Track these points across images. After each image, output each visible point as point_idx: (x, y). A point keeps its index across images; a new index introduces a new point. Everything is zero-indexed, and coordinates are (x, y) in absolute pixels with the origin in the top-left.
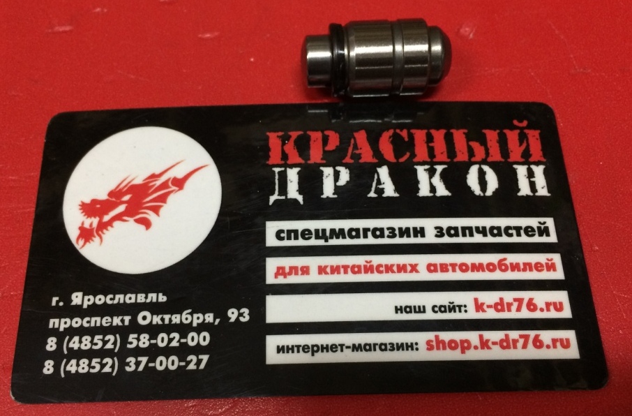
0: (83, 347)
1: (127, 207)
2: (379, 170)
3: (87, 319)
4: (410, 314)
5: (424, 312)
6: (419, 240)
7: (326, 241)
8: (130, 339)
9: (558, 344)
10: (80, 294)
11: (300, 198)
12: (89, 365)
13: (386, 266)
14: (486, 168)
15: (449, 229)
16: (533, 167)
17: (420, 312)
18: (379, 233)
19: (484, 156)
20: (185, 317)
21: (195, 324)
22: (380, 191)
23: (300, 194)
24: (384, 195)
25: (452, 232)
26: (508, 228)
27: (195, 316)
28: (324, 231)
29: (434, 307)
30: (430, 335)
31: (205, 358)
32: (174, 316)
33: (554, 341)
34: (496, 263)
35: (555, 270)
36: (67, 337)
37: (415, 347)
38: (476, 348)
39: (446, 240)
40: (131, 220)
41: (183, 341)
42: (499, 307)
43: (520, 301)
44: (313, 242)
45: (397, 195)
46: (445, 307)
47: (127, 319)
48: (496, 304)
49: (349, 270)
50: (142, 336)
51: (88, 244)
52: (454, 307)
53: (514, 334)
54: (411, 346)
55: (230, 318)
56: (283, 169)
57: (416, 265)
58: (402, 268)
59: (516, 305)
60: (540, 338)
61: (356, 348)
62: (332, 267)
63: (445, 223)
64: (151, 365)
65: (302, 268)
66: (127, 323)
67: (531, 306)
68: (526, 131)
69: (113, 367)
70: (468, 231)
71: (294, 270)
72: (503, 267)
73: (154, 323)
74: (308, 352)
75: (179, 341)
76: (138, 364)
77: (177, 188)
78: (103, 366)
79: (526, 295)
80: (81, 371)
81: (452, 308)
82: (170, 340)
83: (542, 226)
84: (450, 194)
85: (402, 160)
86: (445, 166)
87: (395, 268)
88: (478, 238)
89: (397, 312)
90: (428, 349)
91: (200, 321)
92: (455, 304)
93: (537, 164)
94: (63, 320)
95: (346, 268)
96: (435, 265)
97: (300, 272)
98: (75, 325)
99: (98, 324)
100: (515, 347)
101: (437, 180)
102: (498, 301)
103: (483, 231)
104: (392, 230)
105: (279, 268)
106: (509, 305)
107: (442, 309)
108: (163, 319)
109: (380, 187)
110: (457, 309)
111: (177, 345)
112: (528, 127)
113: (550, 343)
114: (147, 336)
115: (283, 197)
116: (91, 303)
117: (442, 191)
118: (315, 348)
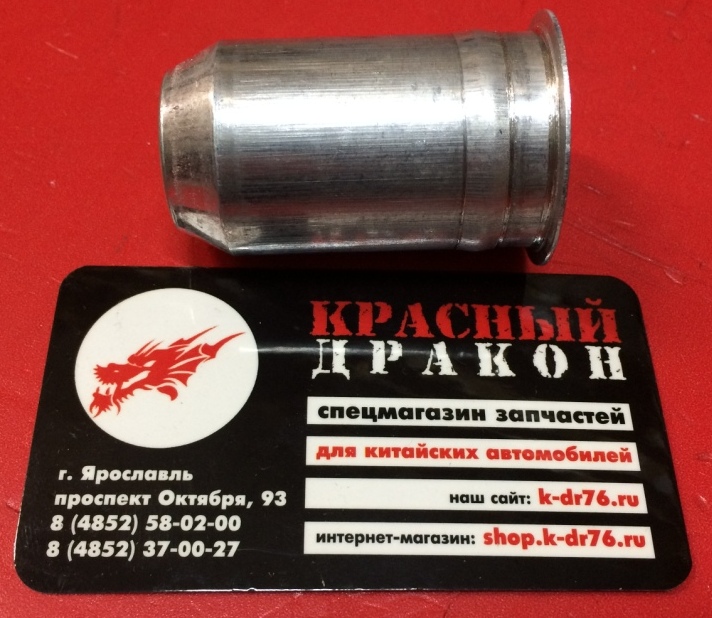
0: (95, 528)
1: (149, 374)
2: (435, 346)
3: (100, 496)
4: (466, 504)
5: (482, 502)
6: (479, 424)
7: (375, 420)
8: (150, 521)
9: (632, 542)
10: (92, 468)
11: (347, 373)
12: (101, 548)
13: (442, 450)
14: (554, 348)
15: (512, 412)
16: (607, 349)
17: (477, 502)
18: (433, 414)
19: (552, 335)
20: (213, 498)
21: (224, 507)
22: (436, 369)
23: (347, 368)
24: (441, 373)
25: (516, 416)
26: (577, 414)
27: (225, 497)
28: (372, 409)
29: (493, 497)
30: (489, 528)
31: (235, 545)
32: (201, 497)
33: (628, 539)
34: (564, 451)
35: (630, 460)
36: (76, 516)
37: (471, 540)
38: (539, 543)
39: (509, 424)
40: (154, 389)
41: (210, 524)
42: (567, 499)
43: (590, 493)
44: (360, 421)
45: (455, 374)
46: (506, 497)
47: (147, 498)
48: (563, 496)
49: (400, 453)
50: (163, 518)
51: (103, 413)
52: (516, 498)
53: (582, 530)
54: (466, 540)
55: (264, 502)
56: (328, 341)
57: (475, 450)
58: (459, 454)
59: (586, 498)
60: (612, 534)
61: (405, 539)
62: (381, 449)
63: (508, 405)
64: (173, 550)
65: (348, 449)
66: (146, 503)
67: (603, 499)
68: (600, 310)
69: (129, 551)
70: (533, 415)
71: (338, 451)
72: (572, 456)
73: (178, 503)
74: (351, 541)
75: (205, 525)
76: (158, 549)
77: (208, 357)
78: (117, 550)
79: (597, 487)
80: (91, 554)
81: (514, 499)
82: (196, 524)
83: (617, 413)
84: (514, 375)
85: (461, 336)
86: (509, 345)
87: (451, 453)
88: (544, 424)
89: (452, 501)
90: (486, 543)
91: (230, 503)
92: (518, 494)
93: (612, 345)
94: (71, 497)
95: (396, 451)
96: (496, 451)
97: (345, 454)
98: (85, 503)
99: (113, 503)
100: (583, 544)
101: (499, 359)
102: (566, 492)
103: (550, 416)
104: (449, 411)
105: (321, 449)
106: (578, 498)
107: (503, 499)
108: (187, 500)
109: (437, 364)
110: (519, 500)
111: (203, 529)
112: (603, 306)
113: (623, 541)
114: (169, 518)
115: (328, 371)
116: (105, 478)
117: (505, 371)
118: (360, 538)
